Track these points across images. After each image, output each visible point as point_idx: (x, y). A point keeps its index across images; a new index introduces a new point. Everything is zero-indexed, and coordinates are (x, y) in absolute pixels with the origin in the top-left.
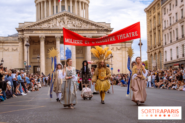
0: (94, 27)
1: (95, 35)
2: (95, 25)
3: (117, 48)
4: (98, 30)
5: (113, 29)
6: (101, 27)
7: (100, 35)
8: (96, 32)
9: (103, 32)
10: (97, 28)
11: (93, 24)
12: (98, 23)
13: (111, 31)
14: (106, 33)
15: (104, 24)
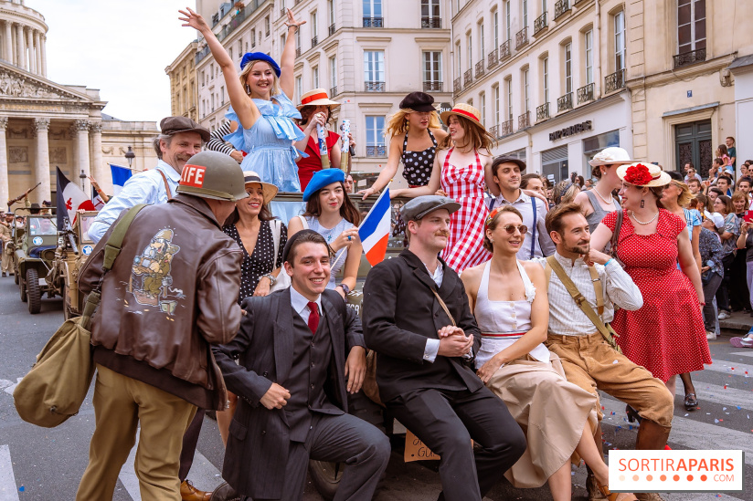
0: (54, 97)
1: (59, 117)
2: (59, 92)
3: (121, 149)
4: (65, 105)
5: (106, 103)
6: (75, 97)
7: (72, 117)
8: (62, 110)
9: (81, 110)
10: (63, 99)
11: (52, 90)
12: (66, 86)
13: (100, 108)
14: (87, 112)
15: (83, 91)
